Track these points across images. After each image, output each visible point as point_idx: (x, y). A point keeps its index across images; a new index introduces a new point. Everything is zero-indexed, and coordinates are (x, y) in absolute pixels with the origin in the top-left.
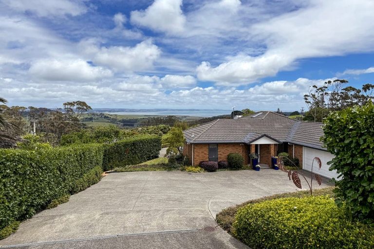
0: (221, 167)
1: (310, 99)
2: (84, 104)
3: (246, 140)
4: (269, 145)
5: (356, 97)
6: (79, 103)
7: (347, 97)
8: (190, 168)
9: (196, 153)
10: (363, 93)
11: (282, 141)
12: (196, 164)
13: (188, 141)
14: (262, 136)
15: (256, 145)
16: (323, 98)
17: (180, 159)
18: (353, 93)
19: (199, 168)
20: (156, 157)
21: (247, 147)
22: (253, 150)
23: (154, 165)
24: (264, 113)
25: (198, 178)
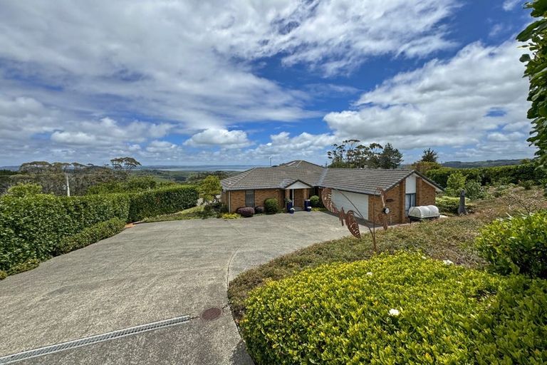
0: (258, 212)
1: (333, 156)
2: (133, 160)
3: (282, 186)
4: (302, 189)
5: (365, 153)
6: (128, 159)
7: (359, 153)
8: (226, 215)
9: (233, 201)
10: (370, 150)
11: (314, 185)
12: (233, 210)
13: (224, 188)
14: (296, 181)
15: (291, 190)
16: (341, 155)
17: (217, 207)
18: (363, 150)
19: (236, 214)
20: (194, 206)
21: (283, 191)
22: (288, 195)
23: (189, 213)
24: (297, 162)
25: (233, 224)
